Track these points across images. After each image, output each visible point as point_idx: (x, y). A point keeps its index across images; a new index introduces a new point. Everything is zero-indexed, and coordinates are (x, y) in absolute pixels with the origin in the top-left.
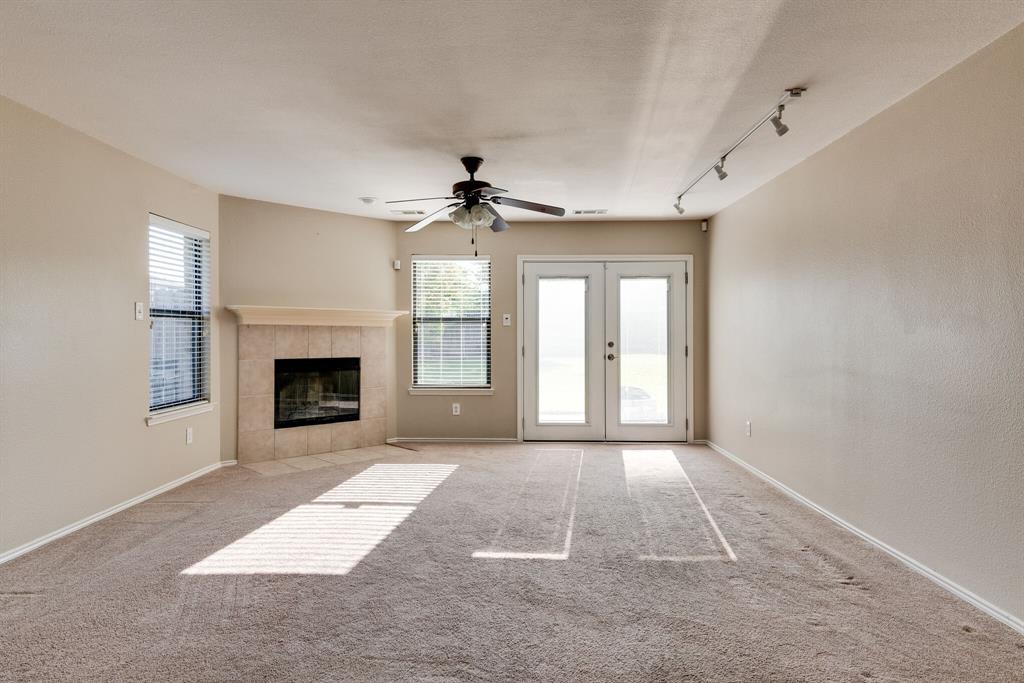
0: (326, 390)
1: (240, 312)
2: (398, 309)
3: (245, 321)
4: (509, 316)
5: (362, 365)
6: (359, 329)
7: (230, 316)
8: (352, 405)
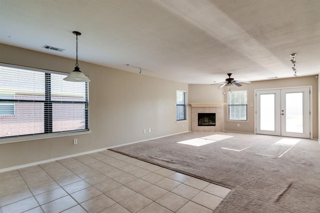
0: (209, 120)
1: (192, 105)
2: (225, 103)
3: (192, 106)
4: (252, 104)
5: (216, 115)
6: (215, 107)
7: (190, 105)
8: (214, 124)
